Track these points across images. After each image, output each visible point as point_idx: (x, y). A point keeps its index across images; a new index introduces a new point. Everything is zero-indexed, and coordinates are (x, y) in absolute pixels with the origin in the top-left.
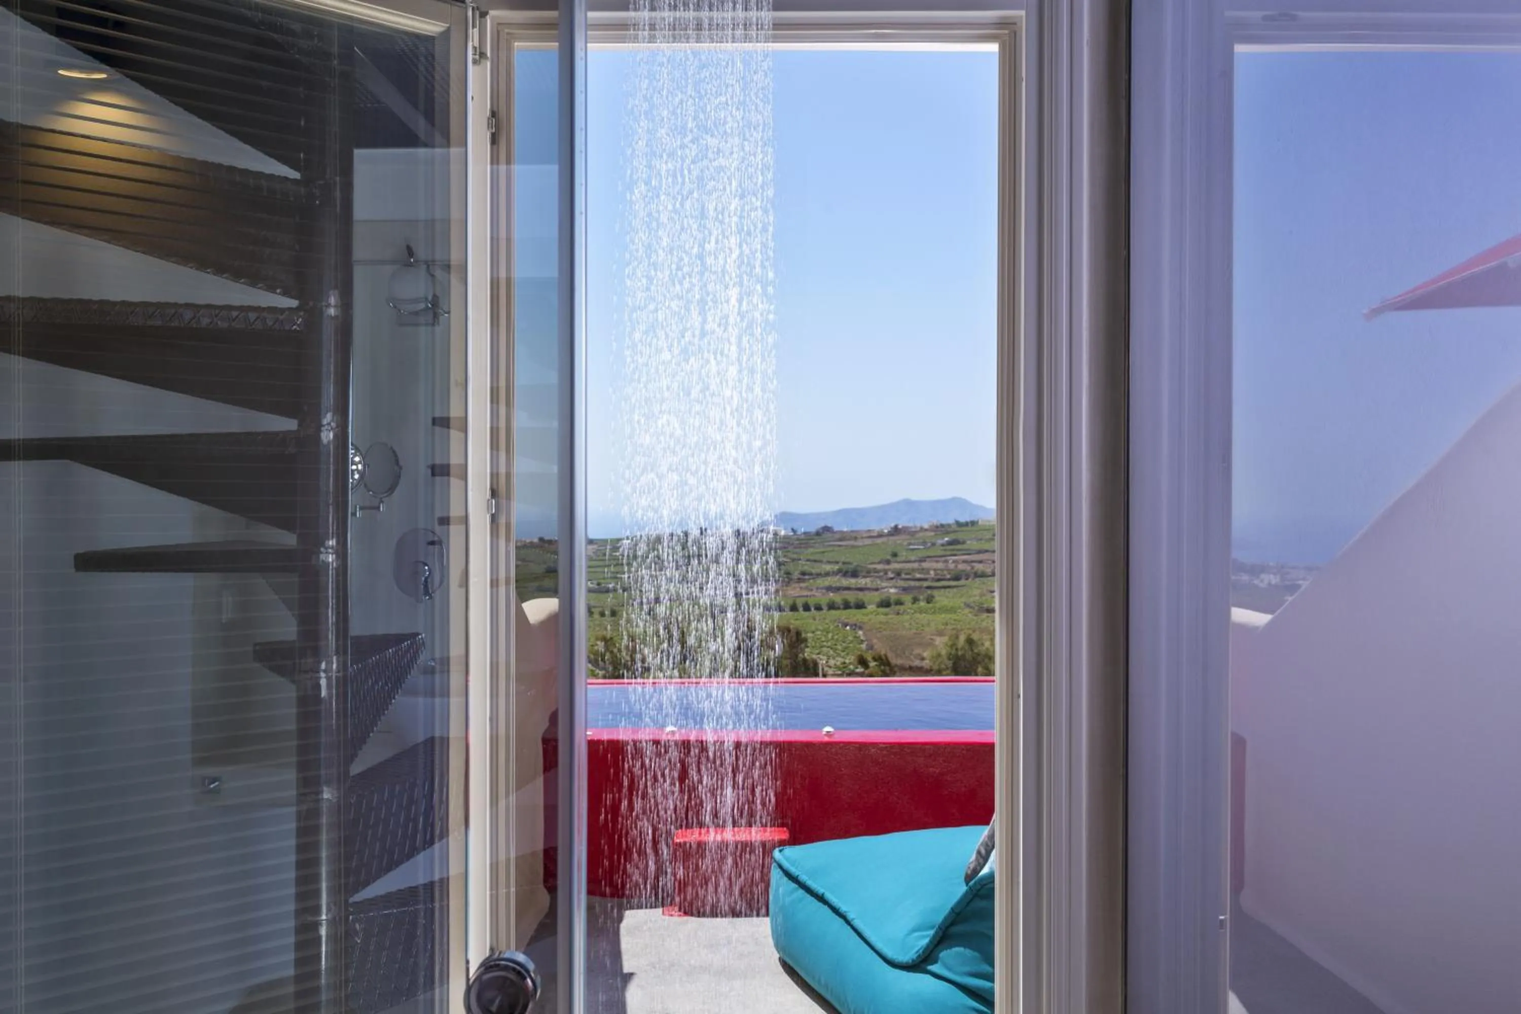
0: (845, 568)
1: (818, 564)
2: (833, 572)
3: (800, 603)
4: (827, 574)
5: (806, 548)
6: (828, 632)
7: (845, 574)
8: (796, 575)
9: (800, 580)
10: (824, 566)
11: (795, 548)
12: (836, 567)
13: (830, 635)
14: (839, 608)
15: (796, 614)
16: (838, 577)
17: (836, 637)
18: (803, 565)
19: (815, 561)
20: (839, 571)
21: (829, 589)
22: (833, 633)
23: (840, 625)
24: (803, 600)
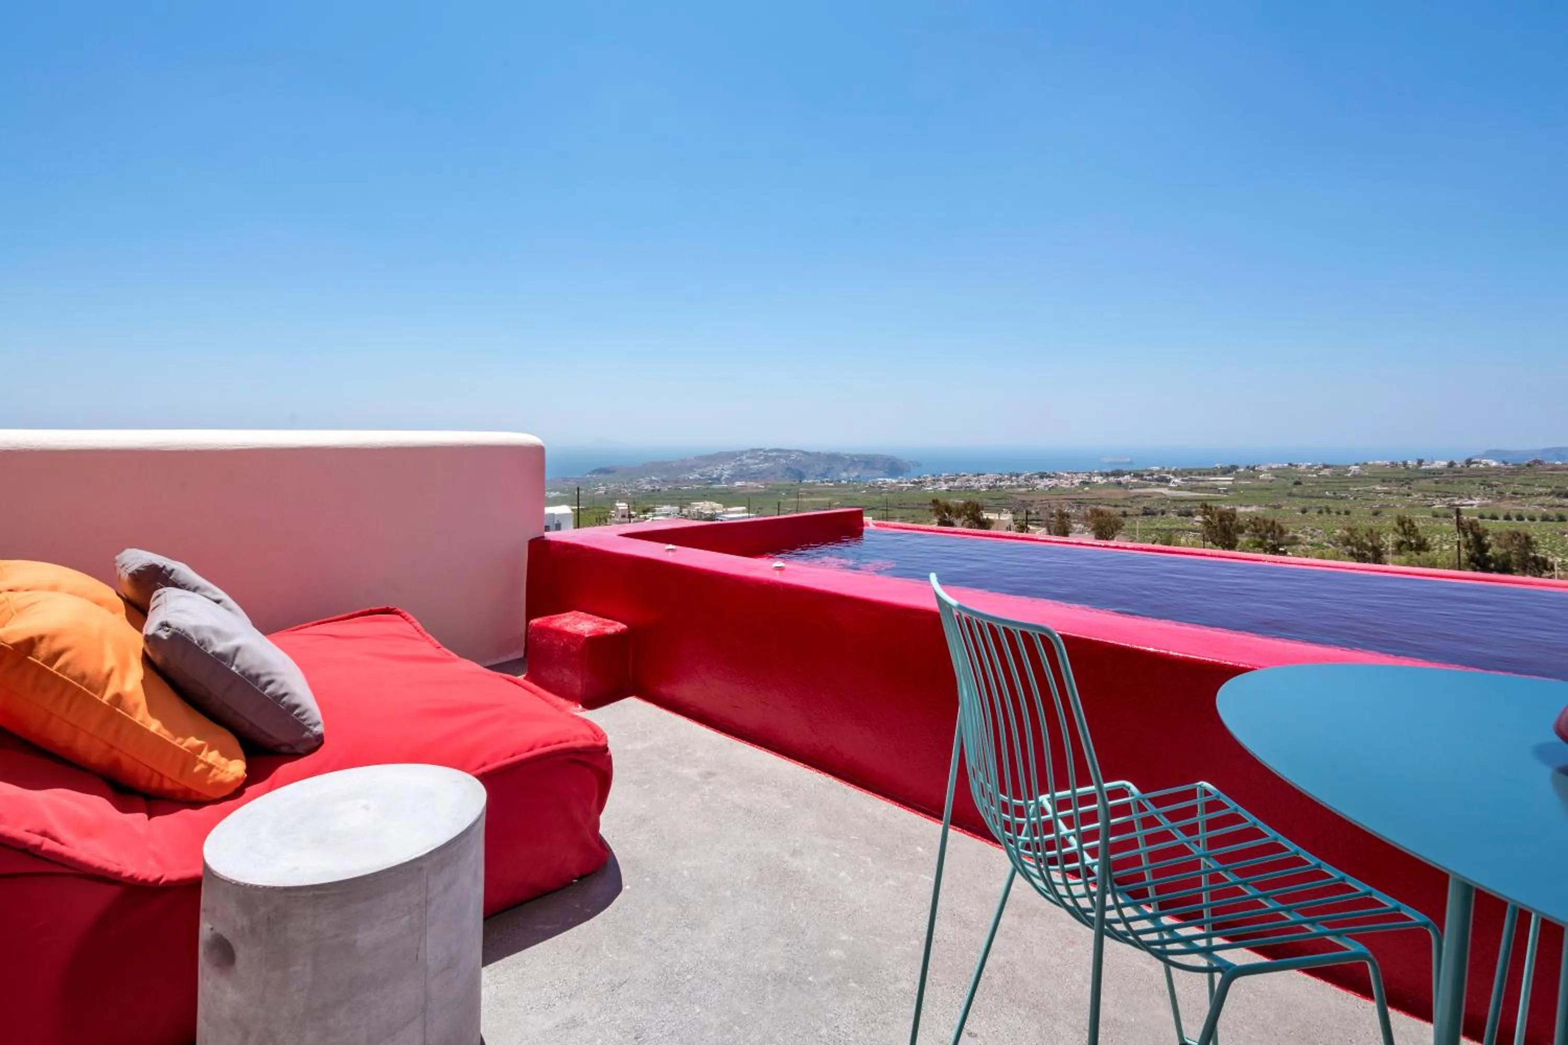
0: (1558, 490)
1: (1531, 487)
2: (1546, 494)
3: (1513, 514)
4: (1540, 494)
5: (1518, 475)
6: (1545, 538)
7: (1558, 495)
8: (1508, 494)
9: (1511, 498)
10: (1536, 489)
11: (1506, 475)
12: (1549, 490)
13: (1547, 540)
14: (1552, 520)
15: (1510, 522)
16: (1551, 497)
17: (1554, 542)
18: (1515, 487)
19: (1528, 485)
20: (1552, 493)
21: (1542, 505)
22: (1550, 538)
23: (1558, 533)
24: (1516, 512)
